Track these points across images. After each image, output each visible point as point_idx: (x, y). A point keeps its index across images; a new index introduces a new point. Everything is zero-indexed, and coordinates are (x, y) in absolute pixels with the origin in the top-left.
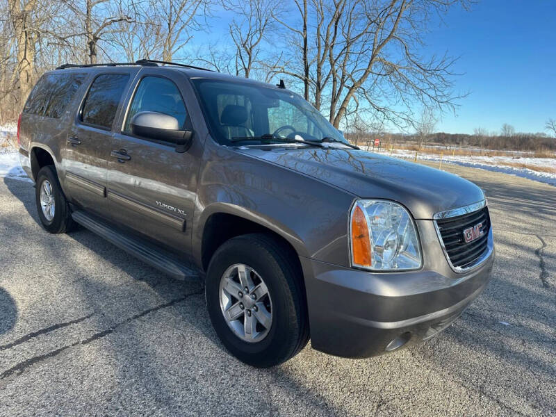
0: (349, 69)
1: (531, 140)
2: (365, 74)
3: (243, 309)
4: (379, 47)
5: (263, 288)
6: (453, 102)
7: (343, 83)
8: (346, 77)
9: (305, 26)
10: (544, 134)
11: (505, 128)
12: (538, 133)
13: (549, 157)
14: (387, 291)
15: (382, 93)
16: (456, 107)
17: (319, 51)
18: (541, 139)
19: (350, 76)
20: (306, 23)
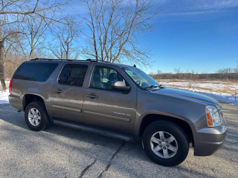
0: (113, 53)
1: (168, 75)
2: (118, 55)
3: (162, 147)
4: (123, 44)
5: (172, 138)
6: (150, 64)
7: (111, 58)
8: (112, 56)
9: (94, 36)
10: (171, 73)
11: (158, 71)
12: (169, 73)
13: (178, 82)
14: (217, 132)
15: (124, 61)
16: (151, 66)
17: (101, 46)
18: (170, 75)
19: (114, 55)
20: (95, 35)
